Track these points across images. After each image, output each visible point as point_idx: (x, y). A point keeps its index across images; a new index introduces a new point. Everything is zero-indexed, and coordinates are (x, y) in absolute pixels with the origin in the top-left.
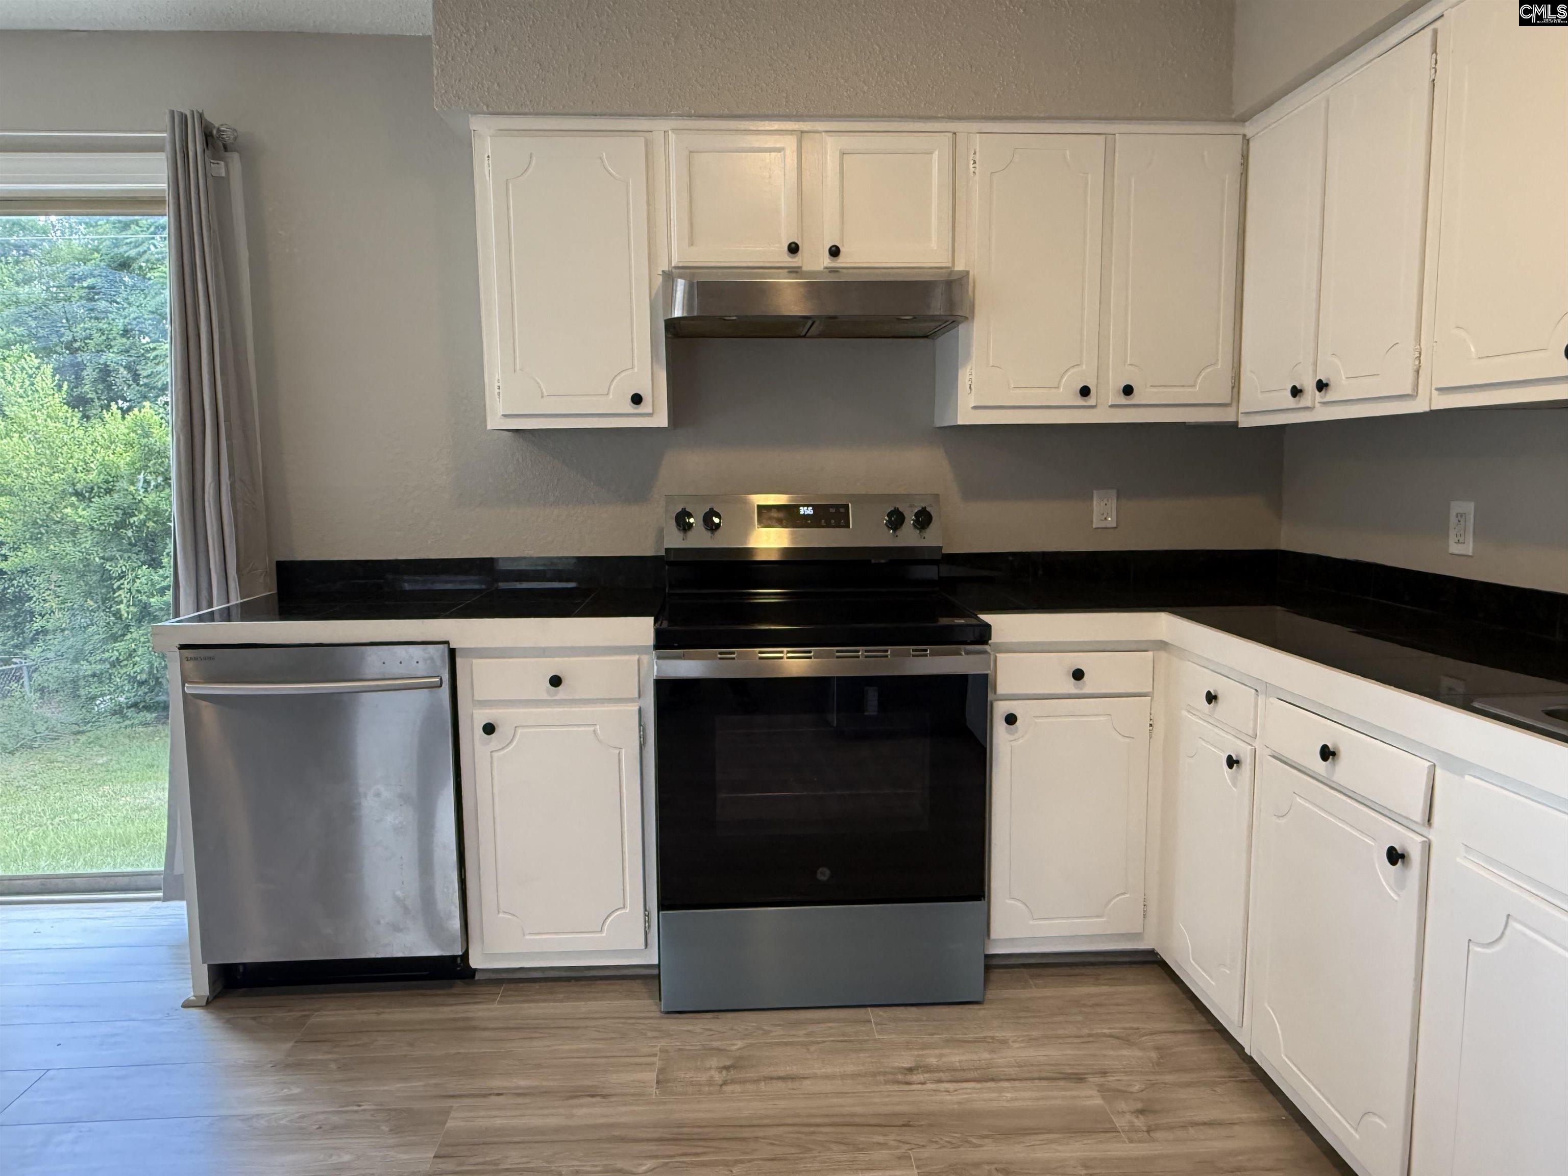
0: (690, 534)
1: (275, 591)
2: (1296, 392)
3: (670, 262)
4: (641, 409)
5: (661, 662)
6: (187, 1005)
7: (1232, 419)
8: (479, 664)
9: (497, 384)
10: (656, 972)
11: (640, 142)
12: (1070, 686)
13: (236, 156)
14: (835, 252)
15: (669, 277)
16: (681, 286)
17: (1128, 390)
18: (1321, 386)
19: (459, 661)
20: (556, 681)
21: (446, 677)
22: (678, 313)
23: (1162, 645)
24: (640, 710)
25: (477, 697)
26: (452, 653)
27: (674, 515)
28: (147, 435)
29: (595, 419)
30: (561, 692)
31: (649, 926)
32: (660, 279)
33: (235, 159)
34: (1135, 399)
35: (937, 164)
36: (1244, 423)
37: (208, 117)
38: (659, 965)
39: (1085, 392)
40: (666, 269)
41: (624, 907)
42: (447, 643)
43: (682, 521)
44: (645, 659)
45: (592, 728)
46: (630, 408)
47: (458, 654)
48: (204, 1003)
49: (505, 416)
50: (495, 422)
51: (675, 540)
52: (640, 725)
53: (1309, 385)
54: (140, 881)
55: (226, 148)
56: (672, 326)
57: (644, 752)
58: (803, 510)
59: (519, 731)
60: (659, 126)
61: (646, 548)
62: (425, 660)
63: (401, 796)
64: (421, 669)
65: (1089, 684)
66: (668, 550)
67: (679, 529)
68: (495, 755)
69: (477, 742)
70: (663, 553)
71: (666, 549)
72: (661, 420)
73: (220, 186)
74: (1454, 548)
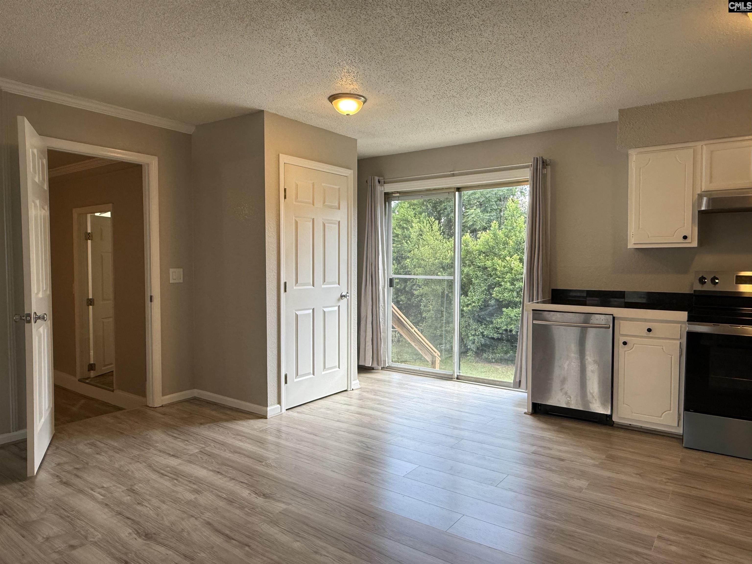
0: (705, 285)
1: (550, 298)
3: (701, 189)
4: (686, 241)
5: (690, 326)
6: (525, 413)
8: (622, 322)
9: (632, 234)
10: (681, 437)
11: (692, 150)
13: (549, 167)
15: (701, 196)
16: (705, 200)
19: (616, 321)
20: (649, 330)
21: (611, 325)
22: (703, 208)
24: (680, 343)
25: (621, 333)
26: (614, 318)
27: (698, 278)
28: (467, 246)
29: (668, 245)
30: (651, 334)
31: (680, 420)
32: (697, 195)
33: (549, 168)
37: (543, 157)
38: (683, 436)
40: (699, 192)
41: (670, 410)
42: (612, 315)
43: (702, 281)
44: (684, 326)
45: (662, 347)
46: (682, 240)
47: (615, 319)
48: (530, 414)
49: (634, 244)
50: (631, 246)
51: (698, 287)
52: (680, 348)
54: (502, 384)
55: (547, 165)
56: (701, 213)
57: (681, 358)
59: (635, 345)
60: (699, 144)
61: (686, 291)
62: (605, 320)
63: (594, 361)
64: (603, 322)
66: (695, 291)
67: (700, 283)
68: (626, 352)
69: (620, 347)
70: (692, 292)
71: (694, 290)
72: (695, 244)
73: (544, 176)
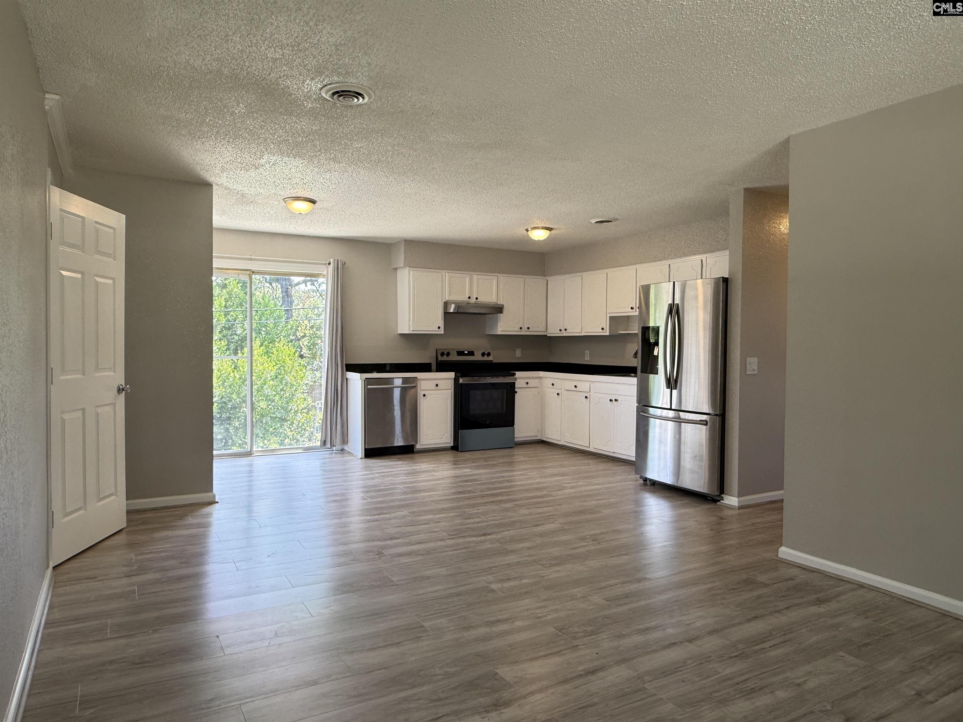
0: (443, 357)
2: (560, 330)
3: (445, 299)
4: (440, 330)
5: (455, 381)
7: (546, 334)
8: (422, 382)
11: (441, 274)
12: (525, 386)
14: (477, 299)
15: (446, 303)
17: (528, 328)
18: (566, 330)
20: (437, 385)
23: (540, 378)
25: (421, 389)
27: (440, 353)
30: (438, 388)
31: (451, 437)
32: (443, 302)
34: (530, 330)
35: (495, 282)
36: (548, 335)
37: (342, 260)
39: (521, 328)
40: (445, 301)
41: (447, 433)
42: (417, 377)
43: (442, 354)
44: (453, 380)
45: (443, 395)
46: (438, 329)
47: (418, 380)
48: (364, 458)
49: (412, 331)
51: (441, 358)
53: (563, 329)
58: (465, 352)
59: (430, 396)
60: (444, 271)
65: (529, 385)
66: (440, 361)
67: (441, 356)
68: (425, 401)
69: (421, 398)
72: (442, 332)
74: (586, 359)
